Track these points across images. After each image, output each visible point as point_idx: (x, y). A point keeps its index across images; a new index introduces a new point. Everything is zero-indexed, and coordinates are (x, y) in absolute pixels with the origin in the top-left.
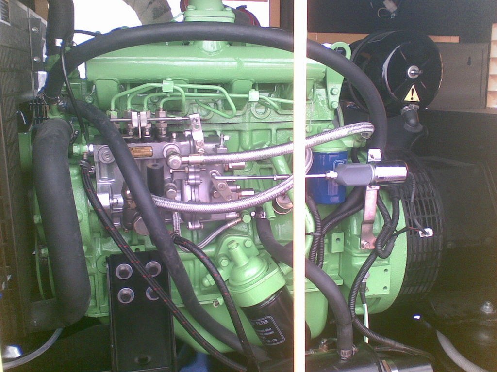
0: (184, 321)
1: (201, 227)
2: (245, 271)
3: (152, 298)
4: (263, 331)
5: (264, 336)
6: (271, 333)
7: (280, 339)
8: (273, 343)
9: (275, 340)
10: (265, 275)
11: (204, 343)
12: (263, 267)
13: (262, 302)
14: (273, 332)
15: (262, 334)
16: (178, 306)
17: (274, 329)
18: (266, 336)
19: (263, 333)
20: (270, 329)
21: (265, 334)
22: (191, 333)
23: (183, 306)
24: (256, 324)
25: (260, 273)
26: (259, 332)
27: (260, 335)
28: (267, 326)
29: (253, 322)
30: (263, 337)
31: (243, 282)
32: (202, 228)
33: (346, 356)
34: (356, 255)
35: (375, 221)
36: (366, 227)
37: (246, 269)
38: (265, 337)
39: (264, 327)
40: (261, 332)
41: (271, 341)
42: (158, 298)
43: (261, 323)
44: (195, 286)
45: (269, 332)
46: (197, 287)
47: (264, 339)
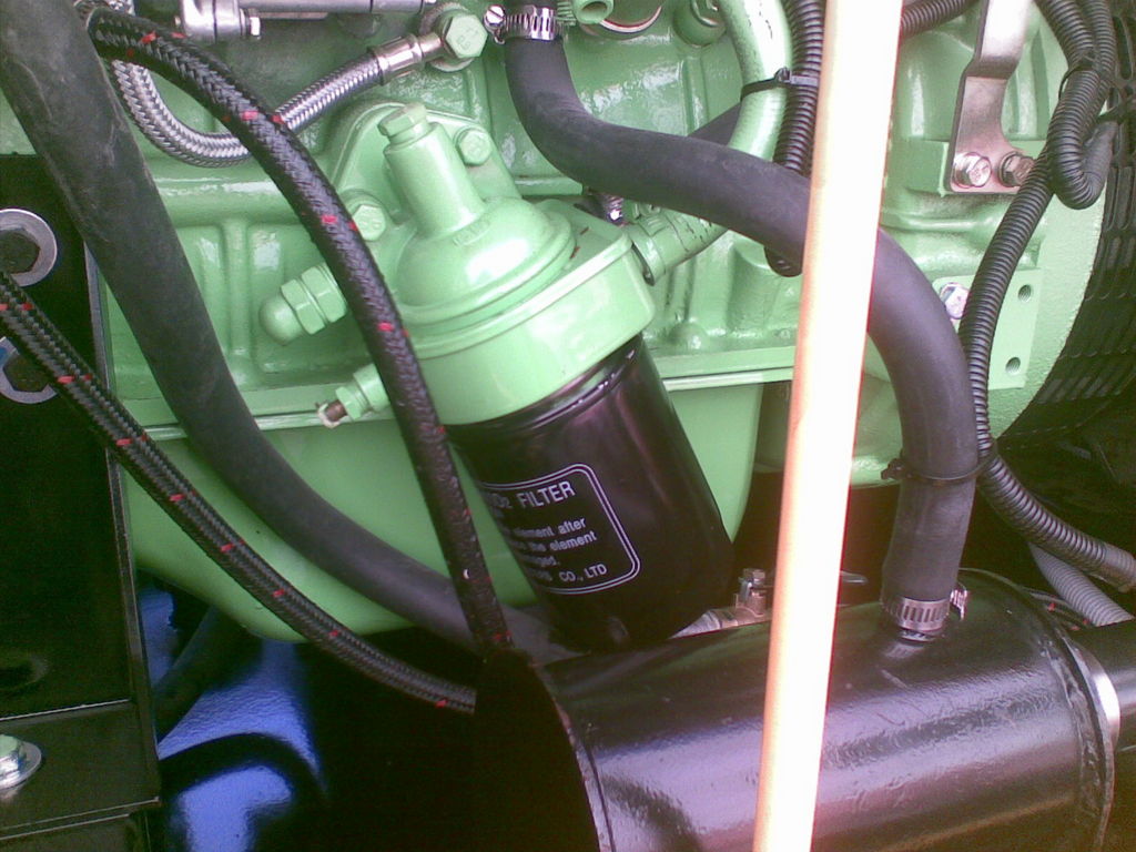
0: (178, 492)
1: (249, 28)
2: (467, 250)
3: (17, 388)
4: (548, 531)
5: (548, 553)
6: (580, 541)
7: (618, 565)
8: (588, 582)
9: (600, 569)
10: (564, 272)
11: (276, 594)
12: (553, 237)
13: (547, 403)
14: (591, 536)
15: (541, 547)
16: (157, 434)
17: (596, 522)
18: (559, 554)
19: (546, 541)
20: (579, 524)
21: (554, 546)
22: (217, 550)
23: (177, 433)
24: (514, 501)
25: (545, 260)
26: (525, 540)
27: (530, 553)
28: (568, 509)
29: (503, 494)
30: (545, 562)
31: (465, 299)
32: (256, 30)
33: (924, 627)
34: (913, 223)
35: (1021, 62)
36: (979, 91)
37: (471, 241)
38: (551, 560)
39: (554, 514)
40: (538, 540)
41: (579, 573)
42: (48, 394)
43: (539, 497)
44: (230, 346)
45: (575, 534)
46: (241, 352)
47: (549, 569)
